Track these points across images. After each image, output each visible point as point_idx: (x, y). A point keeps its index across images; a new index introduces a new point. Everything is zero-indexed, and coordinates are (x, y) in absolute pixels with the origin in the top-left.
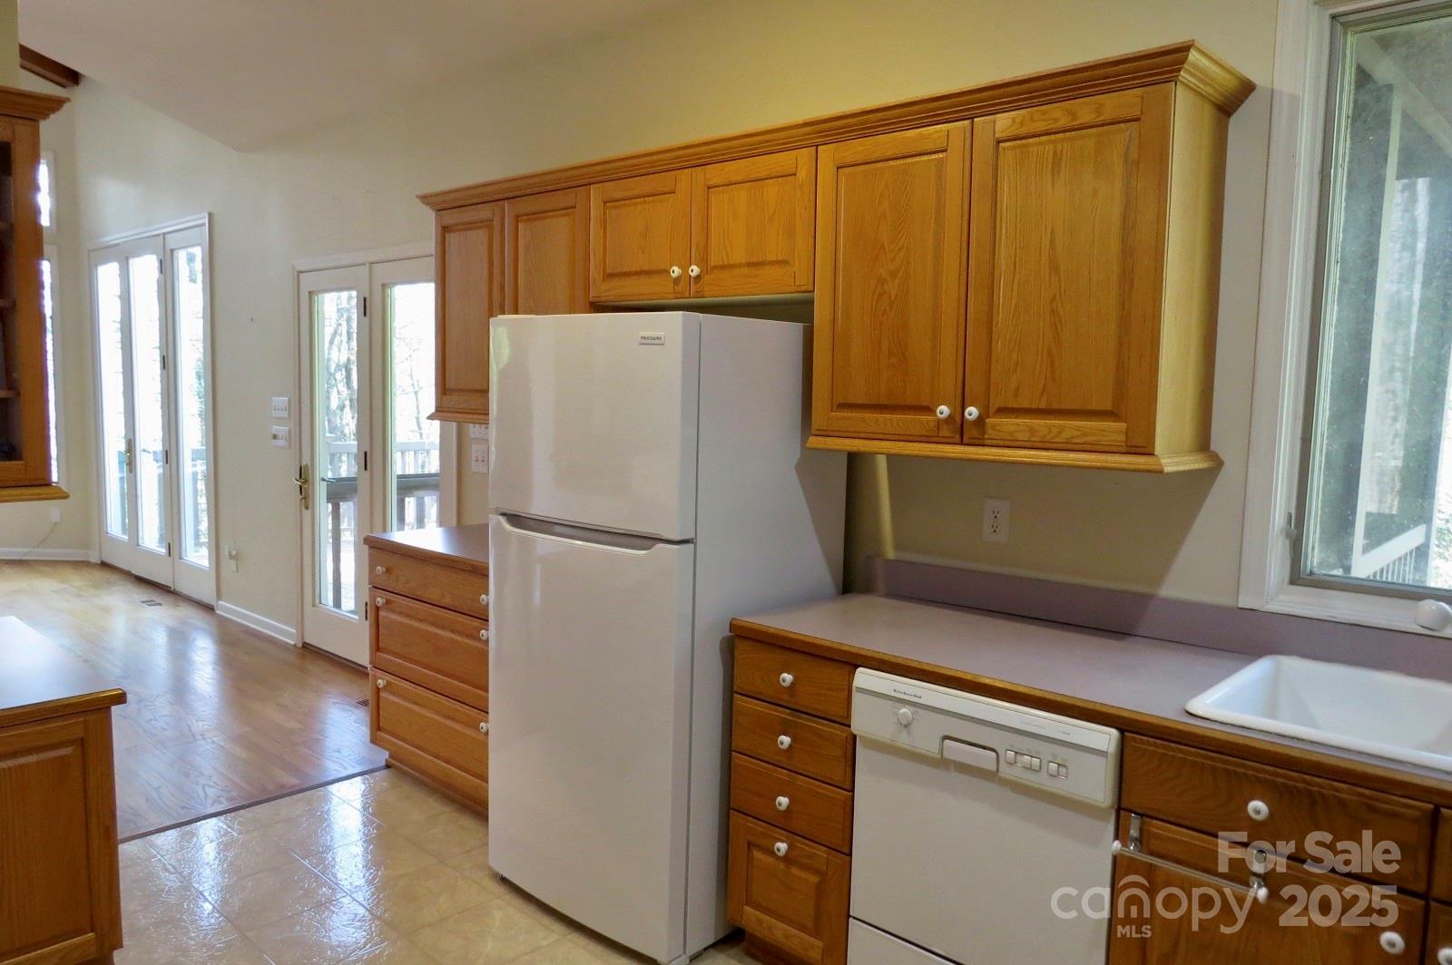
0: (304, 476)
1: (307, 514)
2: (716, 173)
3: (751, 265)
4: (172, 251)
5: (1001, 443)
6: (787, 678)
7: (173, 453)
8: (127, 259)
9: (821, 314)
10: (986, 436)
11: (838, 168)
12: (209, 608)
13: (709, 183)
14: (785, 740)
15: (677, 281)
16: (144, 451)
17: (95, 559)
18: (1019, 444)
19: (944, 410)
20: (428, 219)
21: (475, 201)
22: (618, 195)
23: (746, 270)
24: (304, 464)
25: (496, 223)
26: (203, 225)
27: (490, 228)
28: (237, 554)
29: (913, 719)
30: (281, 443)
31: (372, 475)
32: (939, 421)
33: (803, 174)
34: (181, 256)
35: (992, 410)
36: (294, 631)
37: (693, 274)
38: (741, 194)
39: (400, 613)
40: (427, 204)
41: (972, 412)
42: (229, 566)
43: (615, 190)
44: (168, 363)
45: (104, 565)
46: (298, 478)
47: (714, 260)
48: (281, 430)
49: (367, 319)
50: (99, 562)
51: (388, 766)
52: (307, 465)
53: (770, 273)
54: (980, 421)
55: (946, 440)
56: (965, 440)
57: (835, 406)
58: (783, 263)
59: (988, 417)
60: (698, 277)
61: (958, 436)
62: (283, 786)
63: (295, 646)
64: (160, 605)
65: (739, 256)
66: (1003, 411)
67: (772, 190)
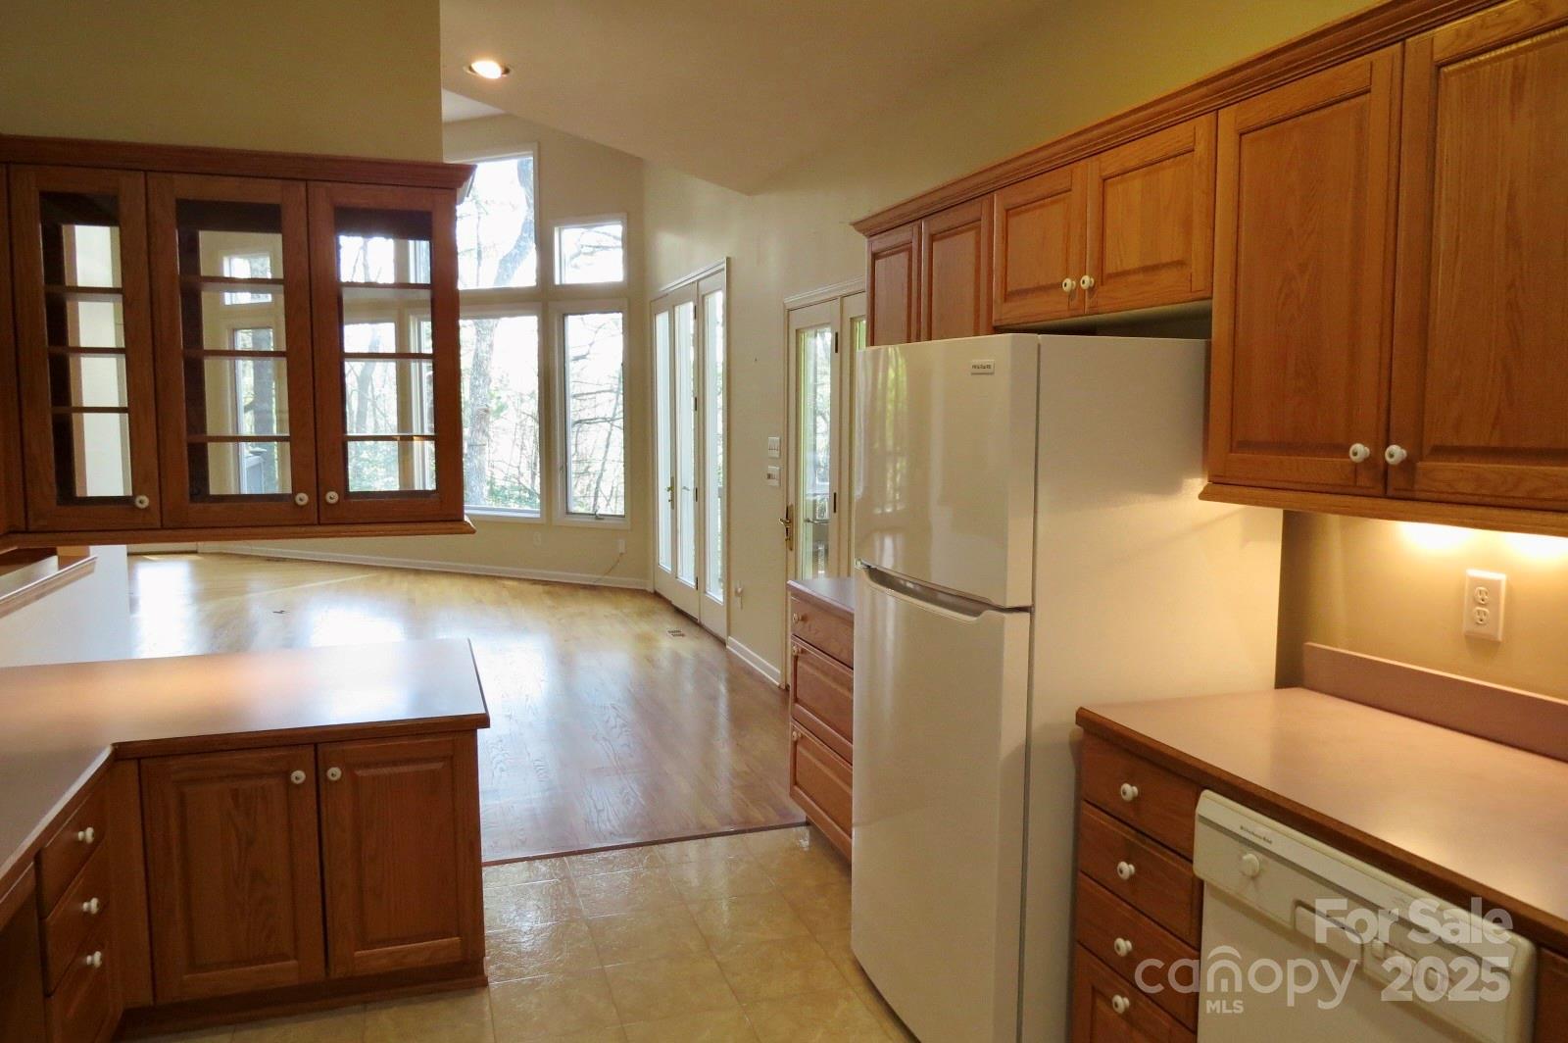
0: (789, 518)
1: (791, 554)
2: (1111, 161)
3: (1146, 269)
4: (703, 296)
5: (1435, 496)
6: (1130, 790)
7: (701, 492)
8: (674, 307)
9: (1220, 326)
10: (1416, 487)
11: (1241, 135)
12: (722, 643)
13: (1105, 174)
14: (1127, 869)
15: (1071, 294)
16: (685, 488)
17: (650, 589)
18: (1460, 498)
19: (1360, 450)
20: (862, 246)
21: (898, 222)
22: (1020, 200)
23: (1141, 277)
24: (790, 504)
25: (915, 245)
26: (723, 269)
27: (910, 250)
28: (742, 592)
29: (1261, 870)
30: (775, 483)
31: (839, 517)
32: (1356, 465)
33: (1201, 148)
34: (710, 300)
35: (1426, 451)
36: (779, 672)
37: (1084, 286)
38: (1136, 184)
39: (812, 665)
40: (860, 231)
41: (1396, 453)
42: (736, 602)
43: (1015, 195)
44: (699, 404)
45: (657, 595)
46: (785, 519)
47: (1110, 267)
48: (774, 469)
49: (838, 354)
50: (652, 591)
51: (807, 824)
52: (792, 506)
53: (1167, 278)
54: (1407, 464)
55: (1365, 492)
56: (1390, 492)
57: (1234, 445)
58: (1180, 264)
59: (1421, 459)
60: (1091, 289)
61: (1380, 487)
62: (704, 827)
63: (779, 687)
64: (683, 635)
65: (1133, 261)
66: (1441, 451)
67: (1168, 175)
